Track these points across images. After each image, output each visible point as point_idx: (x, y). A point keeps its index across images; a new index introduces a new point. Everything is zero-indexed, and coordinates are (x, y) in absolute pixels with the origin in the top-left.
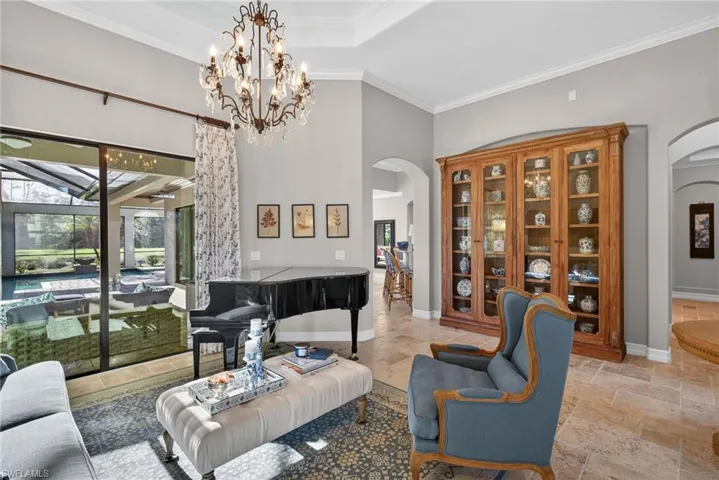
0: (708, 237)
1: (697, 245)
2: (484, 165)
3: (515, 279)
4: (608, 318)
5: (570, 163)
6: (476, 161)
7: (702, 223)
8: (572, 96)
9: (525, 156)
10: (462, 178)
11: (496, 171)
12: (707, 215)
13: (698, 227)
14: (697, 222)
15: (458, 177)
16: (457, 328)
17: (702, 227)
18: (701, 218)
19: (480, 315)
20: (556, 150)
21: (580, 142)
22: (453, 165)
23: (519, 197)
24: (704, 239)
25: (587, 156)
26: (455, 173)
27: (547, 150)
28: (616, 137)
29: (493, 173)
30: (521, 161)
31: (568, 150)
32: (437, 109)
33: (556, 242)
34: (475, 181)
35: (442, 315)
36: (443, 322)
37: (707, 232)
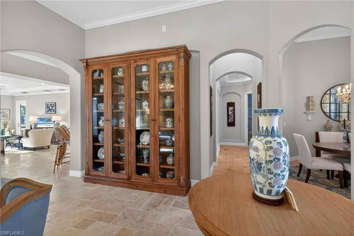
1: (229, 121)
2: (112, 66)
3: (130, 146)
4: (179, 168)
5: (160, 69)
6: (107, 64)
7: (231, 111)
8: (164, 28)
9: (136, 62)
10: (99, 75)
11: (120, 72)
12: (233, 108)
13: (230, 113)
14: (229, 110)
15: (96, 74)
16: (95, 183)
17: (231, 113)
18: (231, 108)
19: (109, 173)
20: (152, 60)
21: (165, 56)
22: (93, 65)
23: (132, 90)
24: (232, 118)
25: (169, 66)
26: (95, 71)
27: (147, 59)
28: (182, 54)
29: (119, 74)
30: (133, 65)
31: (159, 60)
32: (87, 27)
33: (153, 120)
34: (106, 77)
35: (86, 174)
36: (86, 180)
37: (233, 115)
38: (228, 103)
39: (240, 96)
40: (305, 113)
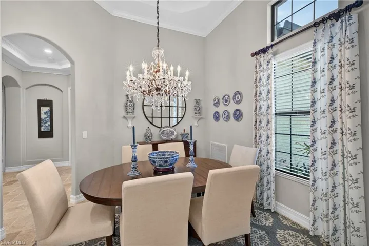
0: (49, 123)
1: (42, 129)
7: (46, 113)
12: (49, 108)
13: (43, 116)
14: (42, 112)
17: (45, 116)
18: (45, 109)
24: (47, 125)
37: (48, 119)
38: (38, 100)
39: (62, 91)
40: (124, 117)
